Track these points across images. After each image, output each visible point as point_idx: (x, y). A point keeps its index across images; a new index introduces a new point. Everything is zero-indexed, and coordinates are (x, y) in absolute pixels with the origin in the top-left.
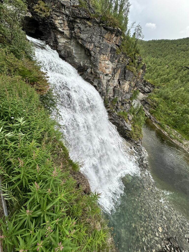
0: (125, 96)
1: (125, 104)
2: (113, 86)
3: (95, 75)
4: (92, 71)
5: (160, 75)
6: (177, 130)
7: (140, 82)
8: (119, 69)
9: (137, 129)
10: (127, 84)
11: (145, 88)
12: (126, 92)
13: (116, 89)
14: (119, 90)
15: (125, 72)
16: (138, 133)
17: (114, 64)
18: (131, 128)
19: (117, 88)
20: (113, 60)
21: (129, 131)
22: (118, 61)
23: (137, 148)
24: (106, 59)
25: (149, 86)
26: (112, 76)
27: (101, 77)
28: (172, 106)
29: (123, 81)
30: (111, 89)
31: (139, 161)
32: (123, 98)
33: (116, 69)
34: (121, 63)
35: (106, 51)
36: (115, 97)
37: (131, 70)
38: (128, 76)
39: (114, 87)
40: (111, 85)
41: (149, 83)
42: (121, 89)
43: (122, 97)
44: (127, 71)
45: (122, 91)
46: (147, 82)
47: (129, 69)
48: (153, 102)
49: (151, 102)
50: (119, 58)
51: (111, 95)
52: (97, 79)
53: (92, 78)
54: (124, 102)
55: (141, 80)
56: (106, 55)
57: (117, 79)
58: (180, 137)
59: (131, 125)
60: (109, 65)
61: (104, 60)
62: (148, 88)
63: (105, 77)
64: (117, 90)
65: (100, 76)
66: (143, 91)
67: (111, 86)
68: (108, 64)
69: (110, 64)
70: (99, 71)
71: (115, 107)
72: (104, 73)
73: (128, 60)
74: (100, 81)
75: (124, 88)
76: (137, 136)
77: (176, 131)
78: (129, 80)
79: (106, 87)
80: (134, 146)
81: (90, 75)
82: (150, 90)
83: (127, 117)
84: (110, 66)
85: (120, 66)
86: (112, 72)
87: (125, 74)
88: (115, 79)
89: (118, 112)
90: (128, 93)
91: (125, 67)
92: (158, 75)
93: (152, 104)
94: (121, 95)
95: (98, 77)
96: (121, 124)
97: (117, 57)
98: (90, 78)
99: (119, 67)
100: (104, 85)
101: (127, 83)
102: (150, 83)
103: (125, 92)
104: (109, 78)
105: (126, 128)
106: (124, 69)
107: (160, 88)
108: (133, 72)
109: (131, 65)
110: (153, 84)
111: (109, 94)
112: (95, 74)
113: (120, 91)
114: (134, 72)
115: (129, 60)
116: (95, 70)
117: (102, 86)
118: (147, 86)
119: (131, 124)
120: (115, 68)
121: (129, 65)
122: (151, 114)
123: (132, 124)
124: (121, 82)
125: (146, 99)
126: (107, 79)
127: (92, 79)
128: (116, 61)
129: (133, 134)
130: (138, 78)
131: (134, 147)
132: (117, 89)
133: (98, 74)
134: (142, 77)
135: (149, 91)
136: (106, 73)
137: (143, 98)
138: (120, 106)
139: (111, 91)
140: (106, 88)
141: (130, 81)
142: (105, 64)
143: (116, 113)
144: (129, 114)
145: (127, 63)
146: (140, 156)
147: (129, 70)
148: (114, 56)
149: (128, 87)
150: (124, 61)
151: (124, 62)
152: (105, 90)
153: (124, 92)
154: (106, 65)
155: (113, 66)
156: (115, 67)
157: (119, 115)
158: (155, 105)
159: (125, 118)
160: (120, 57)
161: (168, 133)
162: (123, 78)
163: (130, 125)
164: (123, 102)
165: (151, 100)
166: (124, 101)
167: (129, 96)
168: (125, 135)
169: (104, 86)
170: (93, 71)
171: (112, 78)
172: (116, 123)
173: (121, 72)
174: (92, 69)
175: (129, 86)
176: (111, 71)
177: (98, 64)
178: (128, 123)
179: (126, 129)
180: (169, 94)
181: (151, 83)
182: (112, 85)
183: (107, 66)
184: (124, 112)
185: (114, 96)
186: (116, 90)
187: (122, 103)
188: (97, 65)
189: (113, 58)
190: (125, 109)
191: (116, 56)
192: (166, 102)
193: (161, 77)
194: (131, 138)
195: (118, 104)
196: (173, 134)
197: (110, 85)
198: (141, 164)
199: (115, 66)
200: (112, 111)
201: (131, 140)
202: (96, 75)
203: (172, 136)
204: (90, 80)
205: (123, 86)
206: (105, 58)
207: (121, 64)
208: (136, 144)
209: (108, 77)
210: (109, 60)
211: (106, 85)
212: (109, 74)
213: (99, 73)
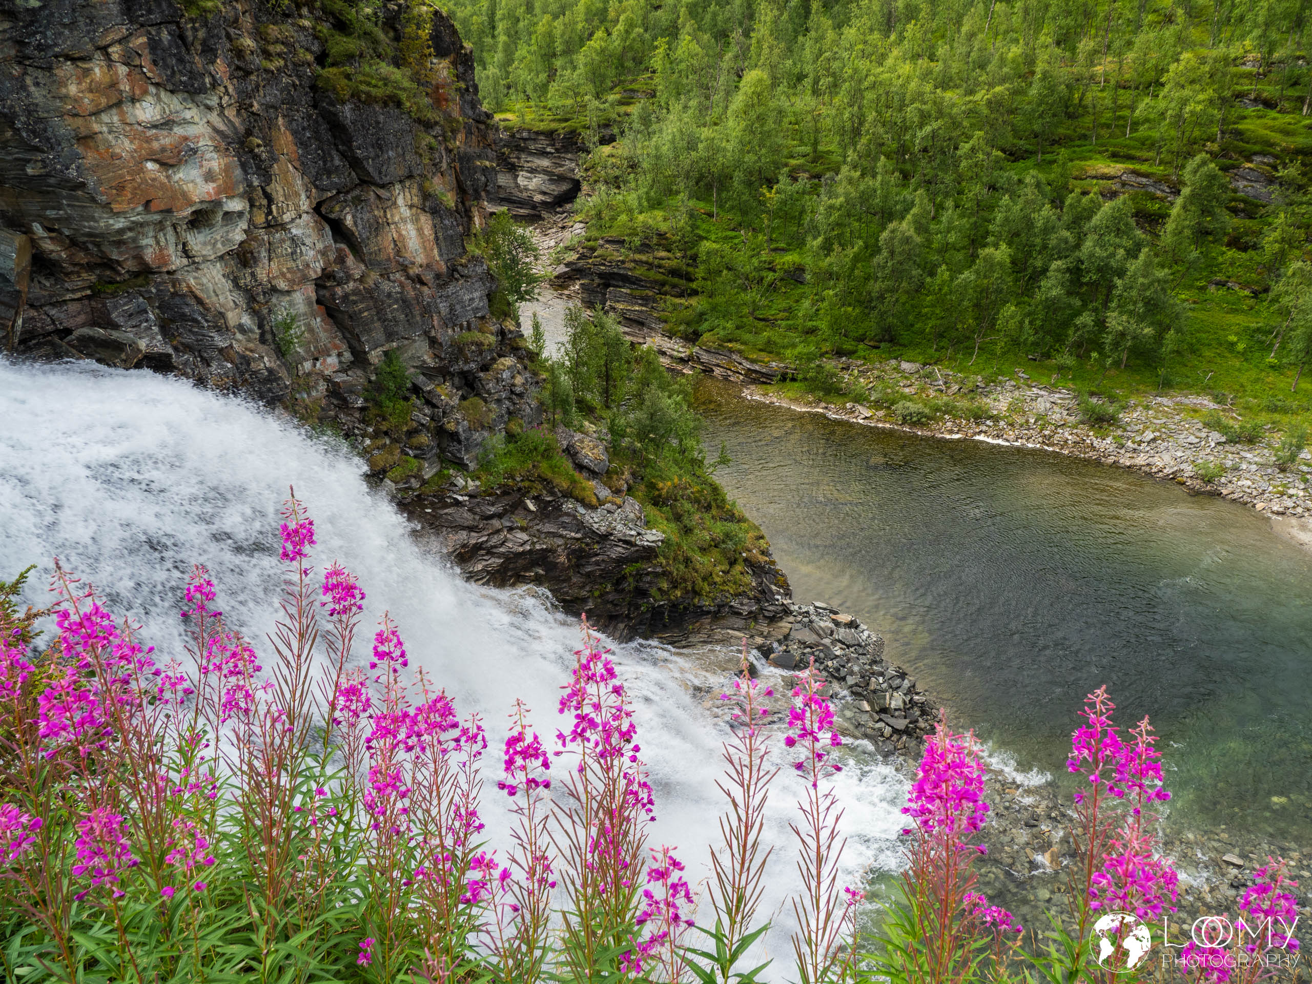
0: (443, 307)
1: (485, 368)
2: (305, 279)
3: (90, 267)
4: (33, 242)
5: (559, 47)
6: (911, 353)
7: (479, 157)
8: (271, 124)
9: (688, 506)
10: (405, 212)
11: (521, 181)
12: (438, 276)
13: (339, 291)
14: (369, 291)
15: (337, 127)
16: (719, 529)
17: (213, 101)
18: (648, 524)
19: (349, 277)
20: (193, 75)
21: (649, 553)
22: (238, 68)
23: (780, 642)
24: (125, 87)
25: (543, 154)
26: (252, 205)
27: (163, 259)
28: (774, 215)
29: (358, 201)
30: (301, 308)
31: (864, 718)
32: (446, 335)
33: (249, 133)
34: (267, 71)
35: (82, 21)
36: (375, 356)
37: (373, 91)
38: (380, 146)
39: (320, 284)
40: (282, 285)
41: (525, 135)
42: (385, 275)
43: (426, 333)
44: (347, 112)
45: (402, 285)
46: (506, 129)
47: (355, 95)
48: (645, 247)
49: (638, 257)
50: (228, 36)
51: (332, 360)
52: (130, 297)
53: (73, 307)
54: (466, 362)
55: (485, 137)
56: (108, 56)
57: (305, 205)
58: (955, 388)
59: (632, 507)
60: (178, 131)
61: (104, 101)
62: (545, 171)
63: (197, 241)
64: (355, 292)
65: (149, 255)
66: (521, 203)
67: (288, 292)
68: (167, 124)
69: (188, 115)
70: (117, 214)
71: (424, 439)
72: (169, 211)
73: (303, 28)
74: (175, 294)
75: (398, 253)
76: (724, 552)
77: (905, 366)
78: (402, 172)
79: (246, 320)
80: (759, 640)
81: (37, 291)
82: (561, 178)
83: (568, 465)
84: (191, 131)
85: (272, 94)
86: (238, 172)
87: (348, 142)
88: (287, 217)
89: (472, 466)
90: (453, 273)
91: (313, 88)
92: (548, 56)
93: (650, 265)
94: (409, 315)
95: (131, 265)
96: (560, 542)
97: (210, 35)
98: (53, 312)
99: (268, 107)
100: (230, 315)
101: (400, 201)
102: (529, 131)
103: (428, 277)
104: (238, 236)
105: (618, 551)
106: (315, 107)
107: (622, 133)
108: (399, 104)
109: (350, 57)
110: (554, 125)
111: (308, 365)
112: (82, 258)
113: (386, 286)
114: (403, 96)
115: (307, 23)
116: (67, 220)
117: (219, 330)
118: (526, 161)
119: (631, 500)
120: (241, 129)
121: (333, 65)
122: (692, 338)
123: (630, 489)
124: (349, 221)
125: (582, 257)
126: (222, 249)
127: (81, 319)
128: (220, 68)
129: (687, 561)
130: (454, 132)
131: (759, 648)
132: (351, 284)
133: (119, 243)
134: (470, 113)
135: (565, 187)
136: (191, 203)
137: (558, 261)
138: (459, 408)
139: (311, 330)
140: (260, 326)
141: (410, 177)
142: (141, 132)
143: (460, 482)
144: (561, 429)
145: (309, 57)
146: (844, 679)
147: (362, 101)
148: (182, 37)
149: (428, 231)
150: (279, 48)
151: (279, 55)
152: (262, 349)
153: (423, 283)
154: (148, 140)
155: (214, 117)
156: (237, 121)
157: (496, 480)
158: (674, 263)
159: (557, 481)
160: (232, 31)
161: (877, 405)
162: (347, 177)
163: (628, 508)
164: (461, 365)
165: (622, 242)
166: (461, 350)
167: (476, 295)
168: (638, 607)
169: (232, 317)
170: (48, 246)
171: (260, 219)
172: (521, 562)
173: (302, 143)
174: (28, 231)
175: (426, 222)
176: (227, 170)
177: (78, 156)
178: (601, 503)
179: (620, 561)
180: (707, 149)
181: (543, 126)
182: (292, 282)
183: (166, 140)
184: (511, 437)
185: (359, 359)
186: (346, 297)
187: (456, 380)
188: (72, 173)
189: (181, 60)
190: (510, 413)
191: (201, 34)
192: (721, 207)
193: (581, 58)
194: (696, 593)
195: (429, 403)
196: (907, 390)
197: (274, 290)
198: (888, 731)
199: (231, 113)
200: (424, 483)
201: (701, 613)
202: (104, 256)
203: (913, 407)
204: (68, 332)
205: (386, 242)
206: (113, 85)
207: (272, 77)
208: (755, 619)
209: (218, 233)
210: (157, 85)
211: (242, 302)
212: (218, 204)
213: (121, 231)
